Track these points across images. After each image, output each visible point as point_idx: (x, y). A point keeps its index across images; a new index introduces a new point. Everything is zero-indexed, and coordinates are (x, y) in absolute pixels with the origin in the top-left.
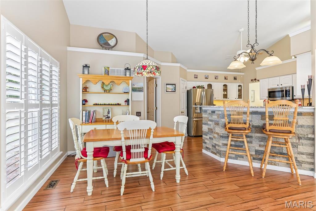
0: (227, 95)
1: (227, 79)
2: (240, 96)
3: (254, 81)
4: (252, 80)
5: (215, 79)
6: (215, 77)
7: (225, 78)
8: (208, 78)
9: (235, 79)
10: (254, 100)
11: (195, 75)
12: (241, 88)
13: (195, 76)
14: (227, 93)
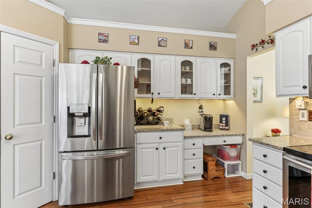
0: (192, 85)
1: (191, 48)
2: (227, 90)
3: (260, 48)
4: (253, 46)
5: (159, 45)
6: (159, 42)
7: (187, 46)
8: (138, 44)
9: (213, 47)
10: (262, 98)
11: (100, 34)
12: (230, 70)
13: (101, 37)
14: (192, 83)
